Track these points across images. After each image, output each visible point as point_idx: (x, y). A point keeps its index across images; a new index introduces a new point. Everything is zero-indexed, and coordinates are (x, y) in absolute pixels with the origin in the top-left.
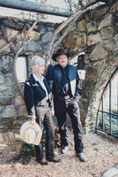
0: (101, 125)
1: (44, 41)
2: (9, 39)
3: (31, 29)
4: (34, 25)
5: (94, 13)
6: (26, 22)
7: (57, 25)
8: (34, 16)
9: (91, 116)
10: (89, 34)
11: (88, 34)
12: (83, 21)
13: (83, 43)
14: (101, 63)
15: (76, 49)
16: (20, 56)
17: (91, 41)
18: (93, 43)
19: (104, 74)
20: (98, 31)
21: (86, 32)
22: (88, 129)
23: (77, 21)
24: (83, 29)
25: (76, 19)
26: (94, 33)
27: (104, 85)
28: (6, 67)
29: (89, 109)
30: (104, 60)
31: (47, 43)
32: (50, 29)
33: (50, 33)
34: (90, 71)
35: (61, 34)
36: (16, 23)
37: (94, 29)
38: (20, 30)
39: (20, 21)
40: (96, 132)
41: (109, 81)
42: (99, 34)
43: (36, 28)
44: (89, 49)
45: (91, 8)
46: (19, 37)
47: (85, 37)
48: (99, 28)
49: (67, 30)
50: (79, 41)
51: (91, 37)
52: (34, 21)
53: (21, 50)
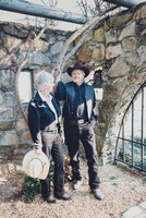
0: (121, 155)
1: (53, 52)
2: (10, 50)
3: (37, 38)
4: (42, 34)
5: (115, 20)
6: (31, 29)
7: (70, 34)
8: (41, 22)
9: (110, 143)
11: (107, 45)
12: (101, 29)
13: (101, 56)
14: (121, 80)
15: (91, 63)
16: (23, 70)
17: (110, 54)
19: (126, 94)
20: (118, 42)
21: (104, 43)
22: (105, 160)
23: (94, 29)
24: (101, 39)
25: (93, 27)
27: (126, 107)
28: (6, 84)
29: (107, 135)
30: (126, 77)
31: (56, 55)
32: (60, 38)
33: (61, 43)
34: (109, 90)
35: (74, 44)
36: (19, 30)
37: (114, 39)
38: (24, 39)
39: (24, 28)
40: (115, 164)
41: (132, 102)
43: (44, 36)
45: (110, 13)
46: (22, 47)
47: (103, 48)
48: (120, 38)
49: (82, 40)
50: (96, 53)
51: (110, 49)
52: (41, 29)
53: (25, 63)
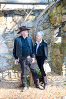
11: (62, 15)
12: (60, 6)
17: (64, 19)
22: (64, 73)
24: (60, 12)
26: (65, 14)
29: (64, 60)
36: (21, 12)
44: (63, 24)
50: (58, 19)
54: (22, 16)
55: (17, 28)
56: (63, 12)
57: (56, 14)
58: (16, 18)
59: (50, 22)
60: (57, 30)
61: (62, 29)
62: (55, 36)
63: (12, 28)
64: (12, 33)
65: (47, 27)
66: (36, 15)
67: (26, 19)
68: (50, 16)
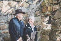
10: (54, 4)
18: (55, 10)
26: (56, 4)
42: (59, 5)
44: (53, 13)
54: (17, 2)
55: (11, 12)
56: (54, 2)
57: (47, 4)
58: (12, 3)
59: (42, 10)
60: (47, 19)
61: (52, 17)
62: (45, 24)
63: (6, 11)
64: (6, 16)
65: (39, 14)
66: (30, 3)
67: (21, 5)
68: (42, 5)
